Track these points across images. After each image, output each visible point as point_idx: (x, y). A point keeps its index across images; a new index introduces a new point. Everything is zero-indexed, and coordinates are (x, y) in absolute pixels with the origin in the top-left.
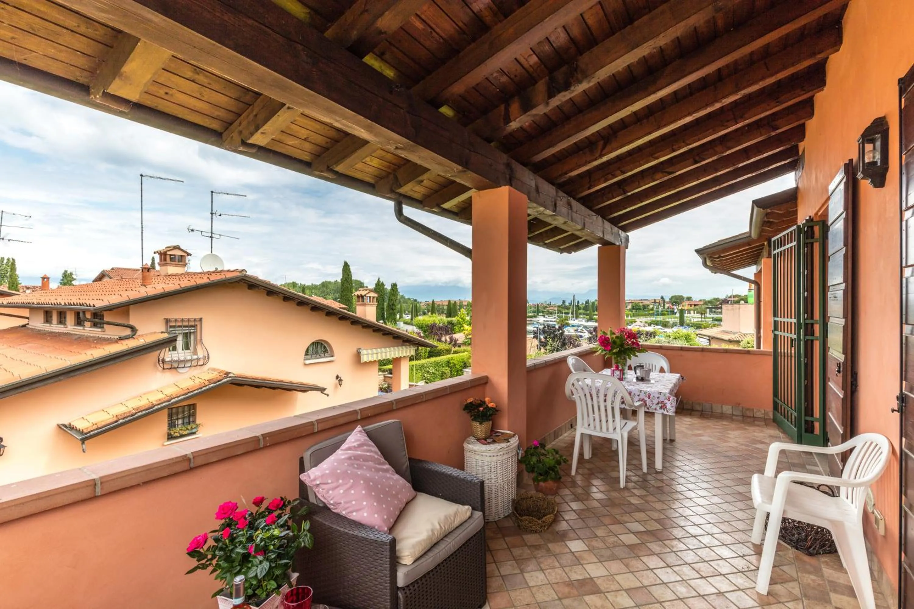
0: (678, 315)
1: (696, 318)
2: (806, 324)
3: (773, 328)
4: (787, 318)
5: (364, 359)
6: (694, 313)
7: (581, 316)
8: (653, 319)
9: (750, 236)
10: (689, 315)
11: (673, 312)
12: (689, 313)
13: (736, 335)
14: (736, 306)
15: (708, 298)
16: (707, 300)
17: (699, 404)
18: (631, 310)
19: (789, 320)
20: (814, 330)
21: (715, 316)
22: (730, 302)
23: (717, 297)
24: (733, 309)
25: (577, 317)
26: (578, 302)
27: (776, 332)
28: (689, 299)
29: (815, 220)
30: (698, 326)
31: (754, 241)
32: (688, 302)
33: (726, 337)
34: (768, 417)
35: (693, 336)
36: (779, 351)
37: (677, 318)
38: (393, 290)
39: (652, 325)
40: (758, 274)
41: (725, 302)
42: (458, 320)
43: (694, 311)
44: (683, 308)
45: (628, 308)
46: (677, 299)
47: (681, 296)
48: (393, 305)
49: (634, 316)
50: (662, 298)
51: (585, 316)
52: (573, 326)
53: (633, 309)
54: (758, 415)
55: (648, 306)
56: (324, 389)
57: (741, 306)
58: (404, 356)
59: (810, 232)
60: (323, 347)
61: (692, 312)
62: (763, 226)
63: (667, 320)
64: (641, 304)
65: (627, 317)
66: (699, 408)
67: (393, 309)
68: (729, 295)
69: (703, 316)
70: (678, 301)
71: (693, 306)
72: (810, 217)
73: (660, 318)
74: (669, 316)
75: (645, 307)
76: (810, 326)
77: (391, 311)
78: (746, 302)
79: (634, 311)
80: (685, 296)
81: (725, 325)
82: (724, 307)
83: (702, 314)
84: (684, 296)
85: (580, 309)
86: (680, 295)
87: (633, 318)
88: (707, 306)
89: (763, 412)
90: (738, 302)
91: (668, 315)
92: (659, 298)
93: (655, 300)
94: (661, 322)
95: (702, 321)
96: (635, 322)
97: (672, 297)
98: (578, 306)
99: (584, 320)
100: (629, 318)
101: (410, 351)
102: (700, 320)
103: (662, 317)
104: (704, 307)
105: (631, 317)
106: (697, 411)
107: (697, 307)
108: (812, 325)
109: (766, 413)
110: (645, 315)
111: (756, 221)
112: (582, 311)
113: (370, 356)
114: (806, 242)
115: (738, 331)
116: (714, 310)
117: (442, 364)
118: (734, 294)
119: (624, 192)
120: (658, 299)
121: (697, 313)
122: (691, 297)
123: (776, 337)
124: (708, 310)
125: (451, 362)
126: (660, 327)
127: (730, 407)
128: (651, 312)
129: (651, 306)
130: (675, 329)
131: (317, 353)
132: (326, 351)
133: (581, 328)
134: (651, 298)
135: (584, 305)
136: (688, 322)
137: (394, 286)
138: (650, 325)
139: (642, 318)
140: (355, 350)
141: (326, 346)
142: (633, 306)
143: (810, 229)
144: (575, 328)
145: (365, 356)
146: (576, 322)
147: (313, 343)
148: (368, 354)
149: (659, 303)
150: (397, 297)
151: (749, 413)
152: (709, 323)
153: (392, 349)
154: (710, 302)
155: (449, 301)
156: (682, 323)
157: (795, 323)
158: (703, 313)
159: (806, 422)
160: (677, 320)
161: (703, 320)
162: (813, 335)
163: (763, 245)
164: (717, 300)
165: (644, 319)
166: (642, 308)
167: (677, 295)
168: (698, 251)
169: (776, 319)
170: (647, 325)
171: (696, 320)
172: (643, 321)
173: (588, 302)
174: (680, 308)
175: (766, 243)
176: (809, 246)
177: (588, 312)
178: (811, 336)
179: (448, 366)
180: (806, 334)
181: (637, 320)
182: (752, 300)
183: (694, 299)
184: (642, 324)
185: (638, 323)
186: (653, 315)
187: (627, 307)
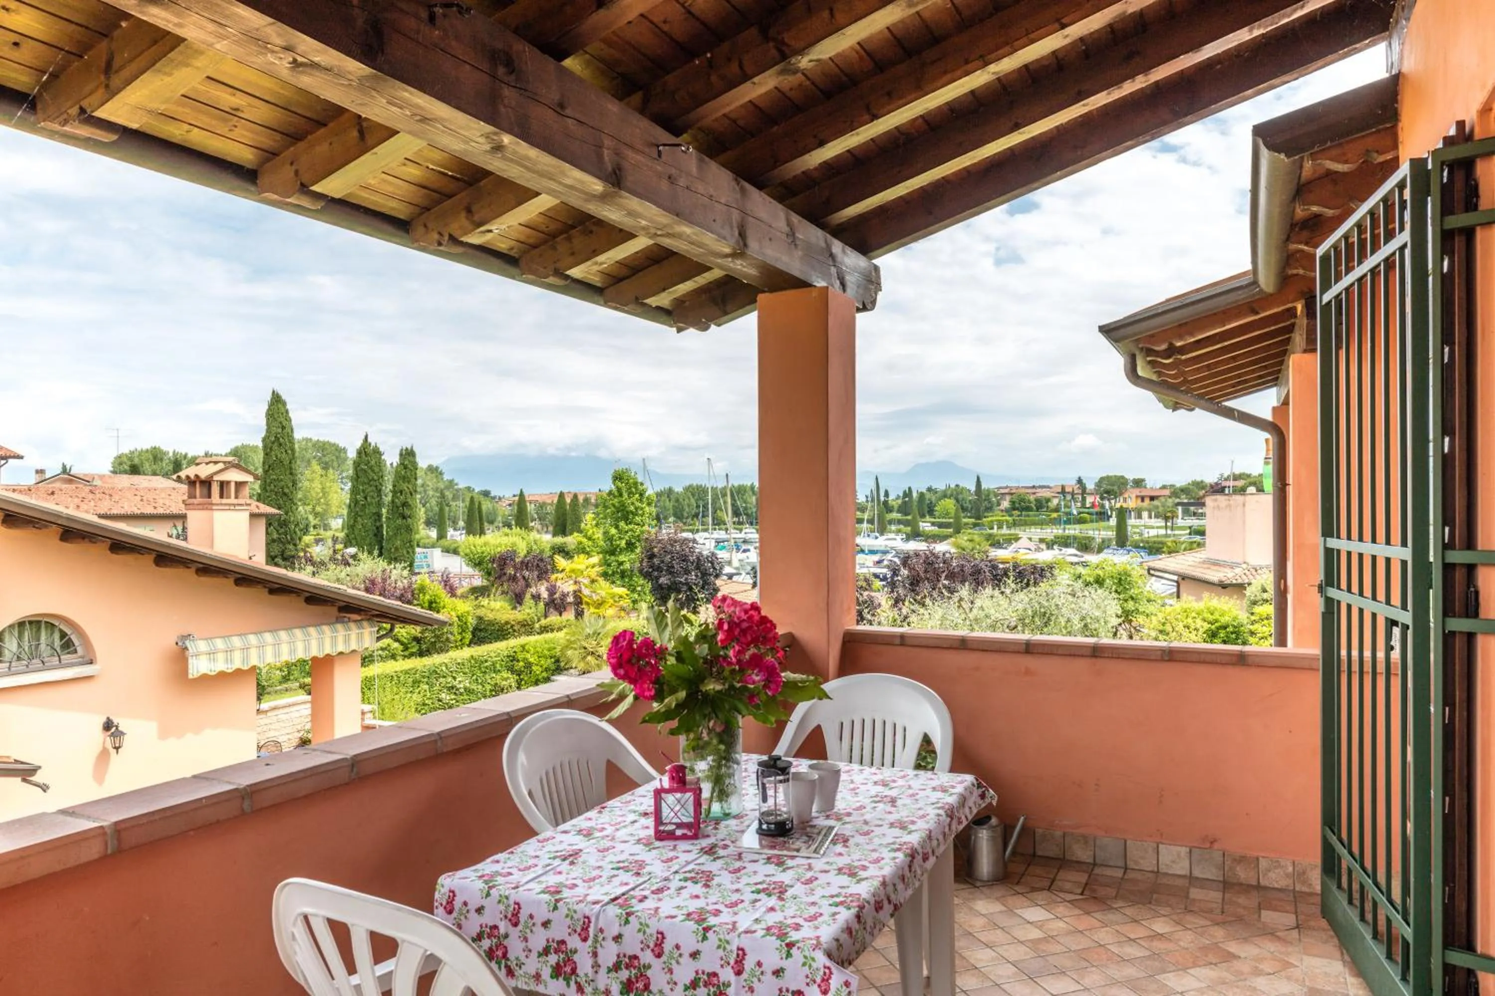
0: (1113, 522)
1: (1153, 528)
2: (1448, 568)
3: (1321, 576)
4: (1374, 541)
5: (199, 666)
6: (1150, 517)
7: (893, 528)
8: (1057, 531)
9: (1255, 283)
10: (1138, 522)
11: (1103, 516)
12: (1139, 516)
13: (1238, 570)
14: (1239, 498)
15: (1181, 480)
16: (1178, 485)
17: (1085, 838)
18: (1007, 511)
19: (1381, 550)
20: (1477, 593)
21: (1194, 522)
22: (1227, 491)
23: (1199, 479)
24: (1229, 506)
25: (882, 531)
26: (887, 494)
27: (1332, 593)
28: (1138, 483)
29: (1478, 135)
30: (1154, 548)
31: (1266, 300)
32: (1137, 492)
33: (1214, 575)
34: (1305, 889)
35: (1137, 572)
36: (1344, 653)
37: (1109, 528)
38: (406, 468)
39: (1055, 547)
40: (1283, 408)
41: (1218, 489)
42: (580, 543)
43: (1150, 511)
44: (1125, 506)
45: (1002, 507)
46: (1113, 485)
47: (1122, 477)
48: (405, 504)
49: (1015, 524)
50: (1080, 481)
51: (902, 527)
52: (872, 552)
53: (1014, 509)
54: (1275, 879)
55: (1048, 500)
56: (34, 770)
57: (1248, 498)
58: (341, 653)
59: (1459, 185)
60: (57, 636)
61: (1145, 514)
62: (1288, 239)
63: (1091, 533)
64: (1032, 498)
65: (1000, 527)
66: (1082, 854)
67: (404, 517)
68: (1226, 476)
69: (1169, 524)
70: (1115, 488)
71: (1147, 501)
72: (1461, 124)
73: (1073, 530)
74: (1095, 525)
75: (1041, 504)
76: (1459, 576)
77: (399, 521)
78: (1260, 490)
79: (1016, 512)
80: (1130, 476)
81: (1214, 547)
82: (1209, 501)
83: (1166, 519)
84: (1127, 477)
85: (889, 509)
86: (1119, 474)
87: (1013, 531)
88: (1178, 500)
89: (1290, 869)
90: (1242, 491)
91: (1092, 521)
92: (1074, 482)
93: (1063, 487)
94: (1075, 538)
95: (1166, 536)
96: (1017, 539)
97: (1102, 480)
98: (886, 503)
99: (899, 537)
100: (1005, 531)
101: (360, 638)
102: (1162, 532)
103: (1077, 526)
104: (1170, 502)
105: (1009, 527)
106: (1078, 865)
107: (1156, 502)
108: (1471, 569)
109: (1300, 875)
110: (1041, 523)
111: (1269, 217)
112: (895, 515)
113: (221, 656)
114: (1447, 226)
115: (1240, 560)
116: (1192, 508)
117: (494, 664)
118: (1237, 472)
119: (781, 51)
120: (1071, 483)
121: (1157, 517)
122: (1143, 480)
123: (1331, 609)
124: (1180, 508)
125: (520, 656)
126: (1072, 551)
127: (1184, 851)
128: (1055, 515)
129: (1055, 502)
130: (1105, 555)
131: (35, 653)
132: (67, 645)
133: (889, 557)
134: (1055, 483)
135: (900, 501)
136: (1136, 537)
137: (408, 455)
138: (1050, 545)
139: (1033, 530)
140: (170, 640)
141: (68, 631)
142: (1013, 503)
143: (1460, 176)
144: (876, 558)
145: (204, 659)
146: (881, 542)
147: (21, 624)
148: (211, 654)
149: (1073, 494)
150: (415, 485)
151: (1243, 874)
152: (1183, 539)
153: (283, 634)
154: (1183, 490)
155: (562, 495)
156: (1122, 540)
157: (1404, 563)
158: (1168, 517)
159: (1449, 969)
160: (1112, 534)
161: (1169, 532)
162: (1476, 615)
163: (1292, 312)
164: (1200, 485)
165: (1036, 532)
166: (1033, 505)
167: (1110, 474)
168: (1108, 331)
169: (1333, 543)
170: (1043, 546)
171: (1153, 533)
172: (1036, 538)
173: (908, 494)
174: (1118, 505)
175: (1299, 307)
176: (1459, 242)
177: (909, 517)
178: (1467, 616)
179: (511, 670)
180: (1448, 611)
181: (1021, 534)
182: (1269, 484)
183: (1149, 484)
184: (1032, 545)
185: (1024, 542)
186: (1056, 522)
187: (999, 504)
